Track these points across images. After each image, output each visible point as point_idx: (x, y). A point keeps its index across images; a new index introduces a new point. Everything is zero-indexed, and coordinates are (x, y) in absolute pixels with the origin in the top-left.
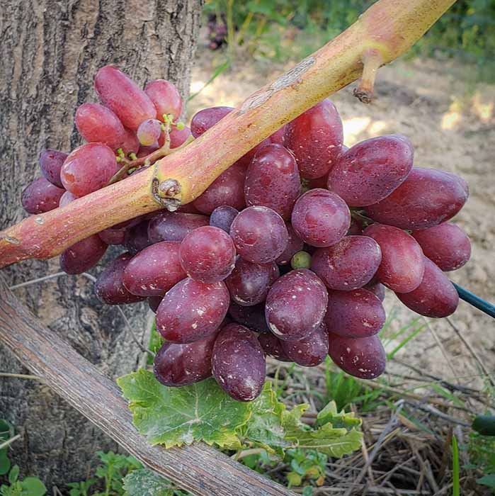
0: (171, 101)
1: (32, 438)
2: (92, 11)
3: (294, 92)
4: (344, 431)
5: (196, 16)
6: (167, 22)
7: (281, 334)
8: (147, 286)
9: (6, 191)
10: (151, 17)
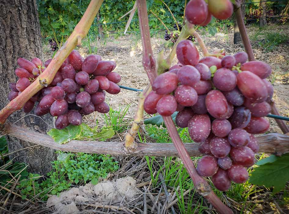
0: (39, 62)
1: (32, 165)
2: (11, 46)
3: (65, 50)
4: (108, 129)
5: (40, 40)
6: (32, 43)
7: (81, 106)
8: (46, 106)
9: (3, 101)
10: (27, 43)
